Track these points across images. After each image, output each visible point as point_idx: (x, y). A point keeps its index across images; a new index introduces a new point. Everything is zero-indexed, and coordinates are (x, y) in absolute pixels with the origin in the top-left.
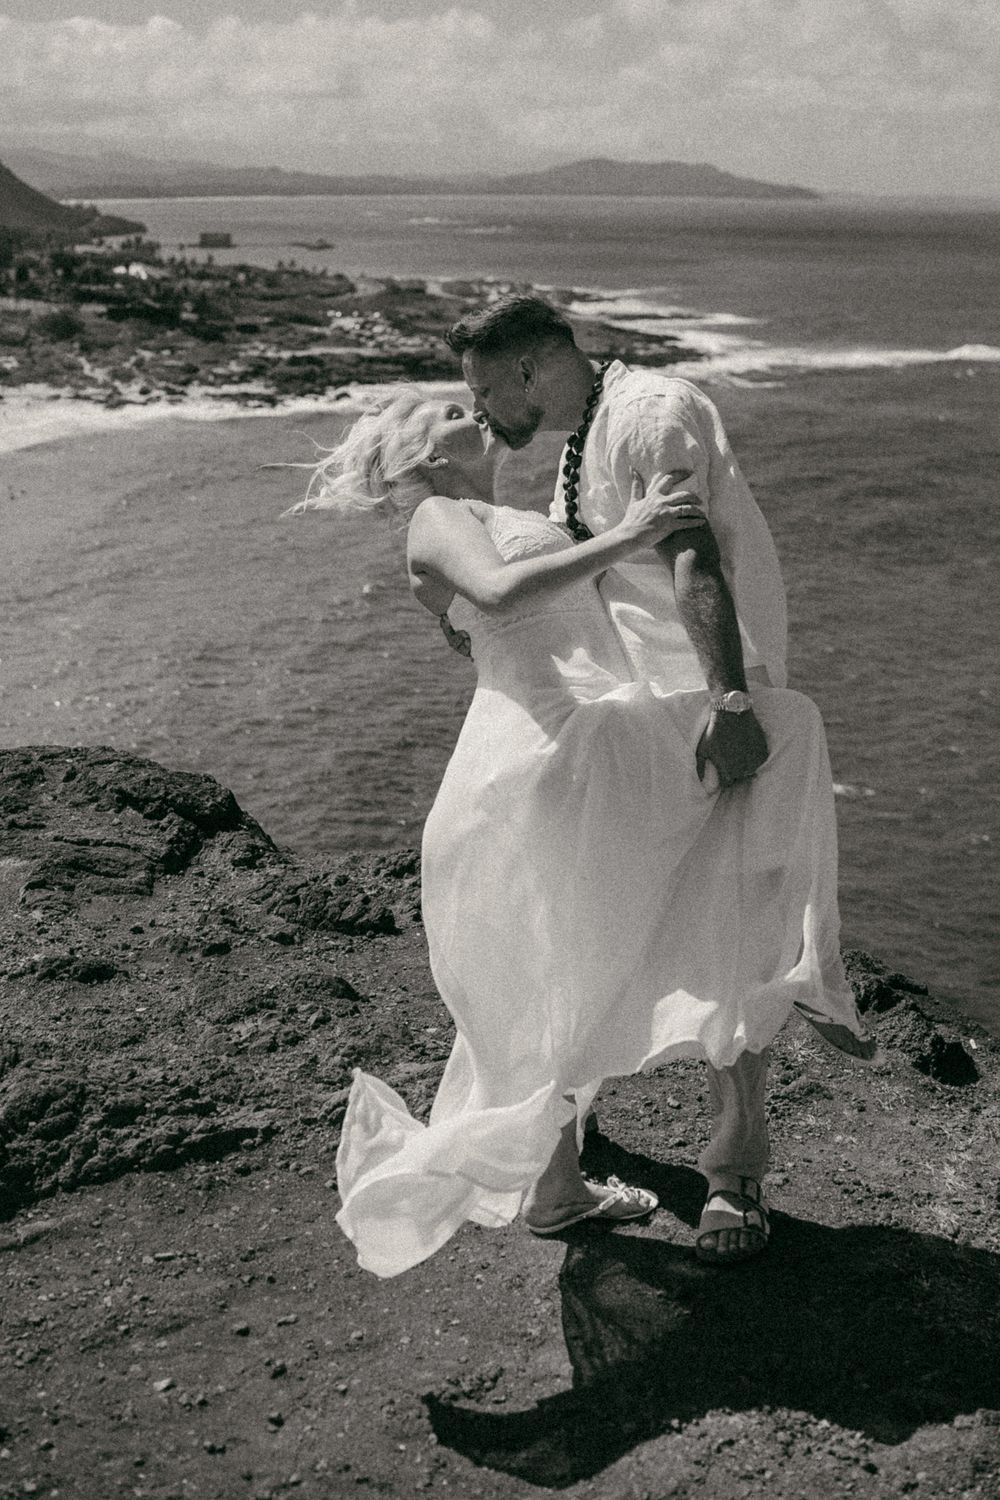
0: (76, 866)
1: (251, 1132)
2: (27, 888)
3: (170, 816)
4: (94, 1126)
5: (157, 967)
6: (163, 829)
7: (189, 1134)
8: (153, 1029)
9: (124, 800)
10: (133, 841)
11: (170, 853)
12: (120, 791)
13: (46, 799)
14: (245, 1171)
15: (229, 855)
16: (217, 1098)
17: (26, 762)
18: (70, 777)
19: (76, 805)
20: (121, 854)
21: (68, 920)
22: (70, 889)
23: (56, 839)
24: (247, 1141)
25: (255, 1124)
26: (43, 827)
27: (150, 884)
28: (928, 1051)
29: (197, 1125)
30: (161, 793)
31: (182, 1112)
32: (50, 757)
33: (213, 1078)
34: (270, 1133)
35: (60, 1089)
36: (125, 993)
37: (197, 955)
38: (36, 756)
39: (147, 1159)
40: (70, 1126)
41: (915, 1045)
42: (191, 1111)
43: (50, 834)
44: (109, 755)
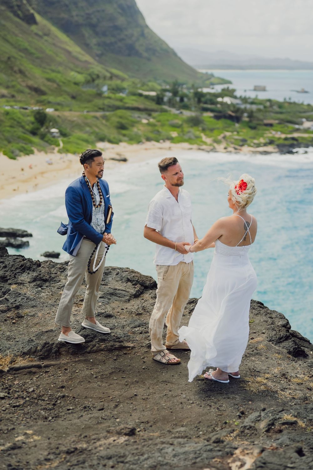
0: (112, 294)
1: (129, 347)
2: (99, 298)
3: (138, 285)
4: (96, 342)
5: (124, 317)
6: (136, 288)
7: (115, 345)
8: (117, 327)
9: (128, 280)
10: (128, 290)
11: (135, 294)
12: (127, 278)
13: (110, 279)
14: (125, 354)
15: (150, 296)
16: (124, 340)
17: (107, 270)
18: (117, 274)
19: (117, 281)
20: (124, 292)
21: (107, 306)
22: (109, 299)
23: (109, 288)
24: (128, 349)
25: (130, 346)
26: (107, 285)
27: (129, 300)
28: (292, 349)
29: (117, 345)
30: (137, 279)
31: (115, 341)
32: (114, 269)
33: (125, 337)
34: (133, 348)
35: (90, 334)
36: (114, 321)
37: (134, 315)
38: (110, 269)
39: (106, 349)
40: (91, 341)
41: (289, 348)
42: (117, 341)
43: (108, 287)
44: (128, 270)
